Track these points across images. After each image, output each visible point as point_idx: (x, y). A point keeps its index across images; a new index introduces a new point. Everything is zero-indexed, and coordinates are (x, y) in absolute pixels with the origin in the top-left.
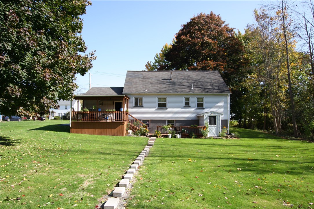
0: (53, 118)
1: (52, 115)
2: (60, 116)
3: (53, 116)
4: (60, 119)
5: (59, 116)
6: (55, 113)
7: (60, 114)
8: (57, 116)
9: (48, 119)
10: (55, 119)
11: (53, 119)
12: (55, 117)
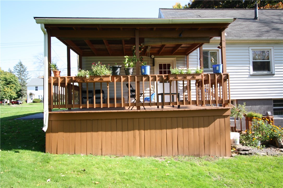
0: (32, 101)
1: (30, 98)
2: (41, 99)
3: (32, 99)
4: (40, 102)
5: (39, 98)
6: (34, 95)
7: (40, 96)
8: (37, 99)
9: (25, 102)
10: (34, 102)
11: (32, 103)
12: (35, 100)
